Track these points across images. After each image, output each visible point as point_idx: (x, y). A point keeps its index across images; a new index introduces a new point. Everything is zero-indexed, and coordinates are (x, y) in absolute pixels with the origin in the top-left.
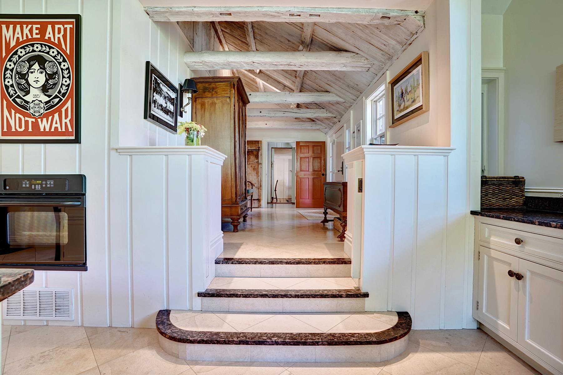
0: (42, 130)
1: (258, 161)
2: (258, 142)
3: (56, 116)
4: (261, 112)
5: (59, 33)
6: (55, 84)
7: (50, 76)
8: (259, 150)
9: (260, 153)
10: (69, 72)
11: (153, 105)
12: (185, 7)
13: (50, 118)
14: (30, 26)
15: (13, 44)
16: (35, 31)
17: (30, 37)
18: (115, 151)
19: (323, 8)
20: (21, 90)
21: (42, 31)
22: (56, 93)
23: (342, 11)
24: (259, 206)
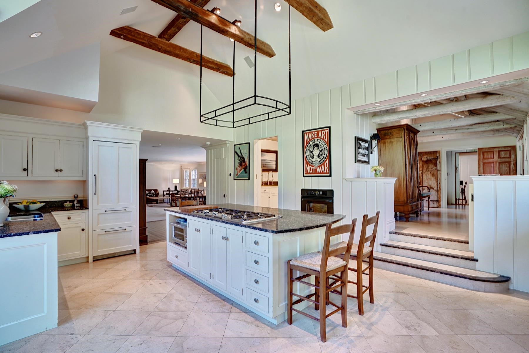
0: (318, 172)
1: (437, 169)
2: (436, 152)
3: (323, 166)
4: (433, 132)
5: (323, 134)
6: (322, 154)
7: (321, 151)
8: (437, 159)
9: (438, 162)
10: (327, 149)
11: (358, 155)
12: (372, 108)
13: (321, 167)
14: (314, 133)
15: (308, 140)
16: (315, 134)
17: (314, 137)
18: (345, 180)
19: (451, 93)
20: (311, 157)
21: (318, 134)
22: (323, 157)
23: (465, 91)
24: (439, 206)
